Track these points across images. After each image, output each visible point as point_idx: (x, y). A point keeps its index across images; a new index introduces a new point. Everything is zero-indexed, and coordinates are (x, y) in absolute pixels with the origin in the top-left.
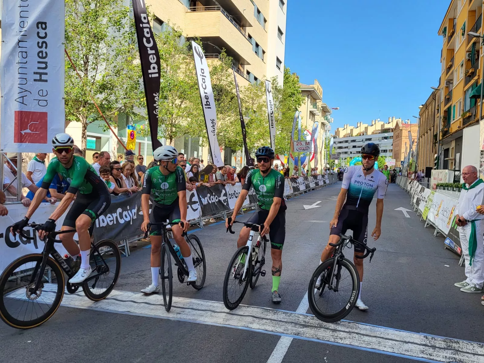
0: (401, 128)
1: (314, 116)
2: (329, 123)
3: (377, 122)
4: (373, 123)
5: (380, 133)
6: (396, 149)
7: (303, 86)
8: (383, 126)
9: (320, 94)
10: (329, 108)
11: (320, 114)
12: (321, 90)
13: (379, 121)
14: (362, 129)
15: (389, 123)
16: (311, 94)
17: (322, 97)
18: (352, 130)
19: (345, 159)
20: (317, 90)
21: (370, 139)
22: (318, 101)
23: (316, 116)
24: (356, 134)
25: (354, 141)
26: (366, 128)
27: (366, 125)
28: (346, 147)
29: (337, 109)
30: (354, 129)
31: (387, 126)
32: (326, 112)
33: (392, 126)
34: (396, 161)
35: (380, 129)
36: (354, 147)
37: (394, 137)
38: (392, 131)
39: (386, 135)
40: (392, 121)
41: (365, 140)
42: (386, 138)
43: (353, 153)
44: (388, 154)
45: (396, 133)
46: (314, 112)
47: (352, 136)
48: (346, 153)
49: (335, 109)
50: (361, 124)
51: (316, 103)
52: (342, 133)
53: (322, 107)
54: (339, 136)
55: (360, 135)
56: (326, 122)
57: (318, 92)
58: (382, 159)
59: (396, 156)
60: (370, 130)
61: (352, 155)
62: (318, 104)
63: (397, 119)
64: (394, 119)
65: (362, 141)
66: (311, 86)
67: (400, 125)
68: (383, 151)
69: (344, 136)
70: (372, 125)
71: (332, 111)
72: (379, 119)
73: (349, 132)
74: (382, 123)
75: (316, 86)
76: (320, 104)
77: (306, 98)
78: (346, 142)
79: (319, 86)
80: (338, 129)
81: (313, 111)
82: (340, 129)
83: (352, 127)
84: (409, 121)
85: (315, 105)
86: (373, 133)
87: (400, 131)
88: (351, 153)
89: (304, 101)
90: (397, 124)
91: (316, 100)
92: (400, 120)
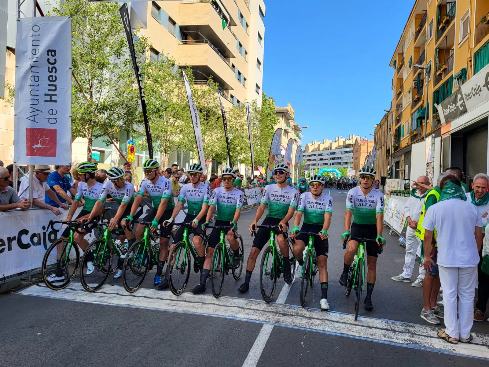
0: (359, 144)
1: (288, 133)
2: (300, 139)
3: (340, 138)
4: (337, 139)
5: (342, 148)
6: (356, 161)
7: (278, 108)
8: (344, 142)
9: (292, 115)
10: (300, 127)
11: (293, 132)
12: (293, 111)
13: (341, 138)
14: (328, 145)
15: (349, 140)
16: (284, 114)
17: (294, 117)
18: (319, 146)
19: (313, 170)
20: (289, 111)
21: (334, 153)
22: (290, 121)
23: (289, 134)
24: (322, 149)
25: (321, 155)
26: (331, 144)
27: (331, 141)
28: (314, 160)
29: (307, 127)
30: (321, 145)
31: (348, 142)
32: (297, 130)
33: (352, 142)
34: (356, 171)
35: (342, 144)
36: (321, 159)
37: (354, 151)
38: (353, 146)
39: (347, 149)
40: (352, 138)
41: (330, 154)
42: (347, 152)
43: (321, 165)
44: (349, 165)
45: (356, 148)
46: (288, 130)
47: (319, 150)
48: (314, 164)
49: (305, 128)
50: (327, 140)
51: (289, 123)
52: (311, 149)
53: (294, 126)
54: (308, 151)
55: (326, 150)
56: (297, 138)
57: (291, 113)
58: (344, 170)
59: (356, 168)
60: (334, 146)
61: (319, 167)
62: (290, 124)
63: (356, 137)
64: (354, 136)
65: (328, 154)
66: (285, 108)
67: (359, 141)
68: (345, 163)
69: (313, 151)
70: (336, 142)
71: (302, 129)
72: (341, 137)
73: (316, 147)
74: (344, 140)
75: (289, 108)
76: (292, 123)
77: (281, 118)
78: (315, 155)
79: (292, 108)
80: (307, 144)
81: (286, 129)
82: (309, 145)
83: (319, 143)
84: (366, 138)
85: (288, 124)
86: (337, 148)
87: (358, 146)
88: (318, 164)
89: (278, 120)
90: (356, 140)
91: (289, 120)
92: (359, 137)
